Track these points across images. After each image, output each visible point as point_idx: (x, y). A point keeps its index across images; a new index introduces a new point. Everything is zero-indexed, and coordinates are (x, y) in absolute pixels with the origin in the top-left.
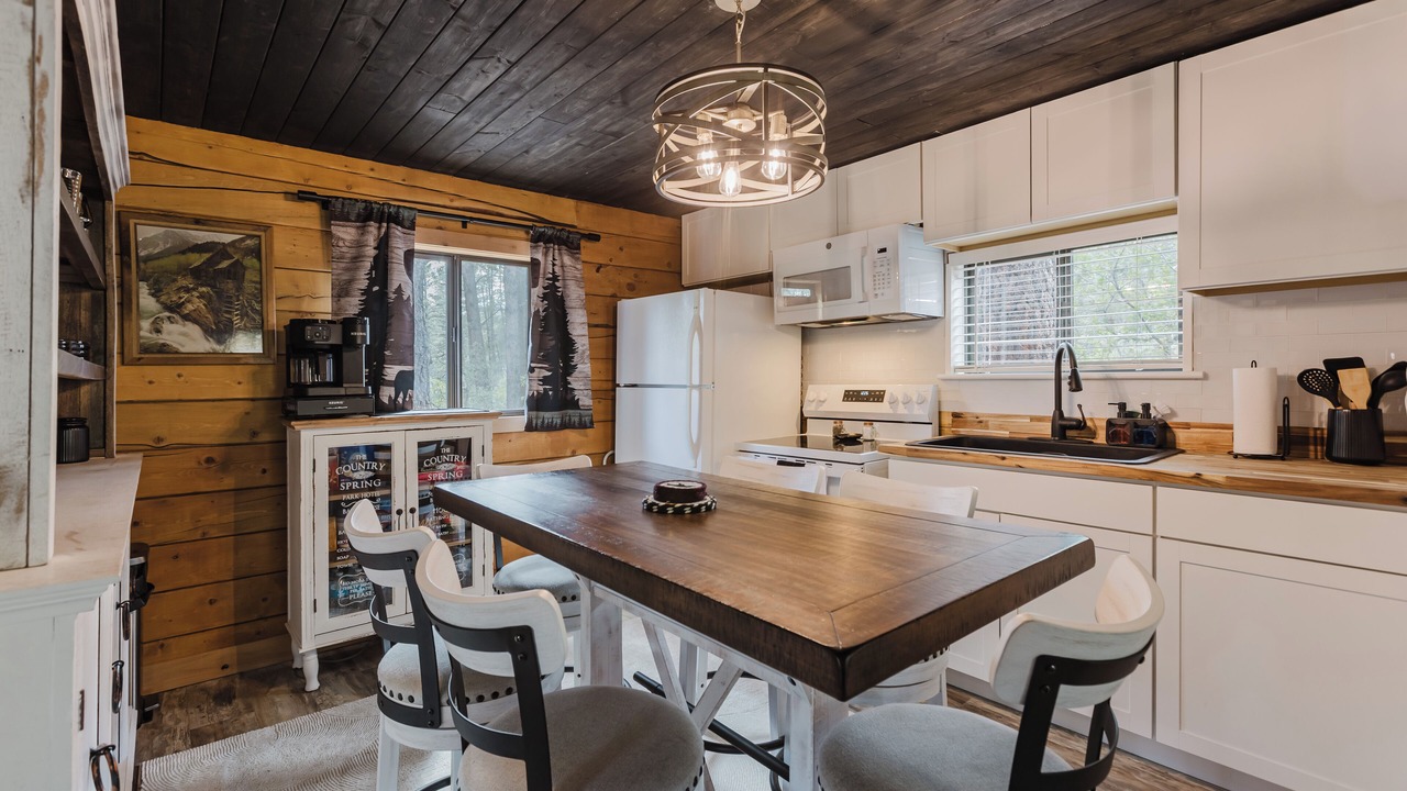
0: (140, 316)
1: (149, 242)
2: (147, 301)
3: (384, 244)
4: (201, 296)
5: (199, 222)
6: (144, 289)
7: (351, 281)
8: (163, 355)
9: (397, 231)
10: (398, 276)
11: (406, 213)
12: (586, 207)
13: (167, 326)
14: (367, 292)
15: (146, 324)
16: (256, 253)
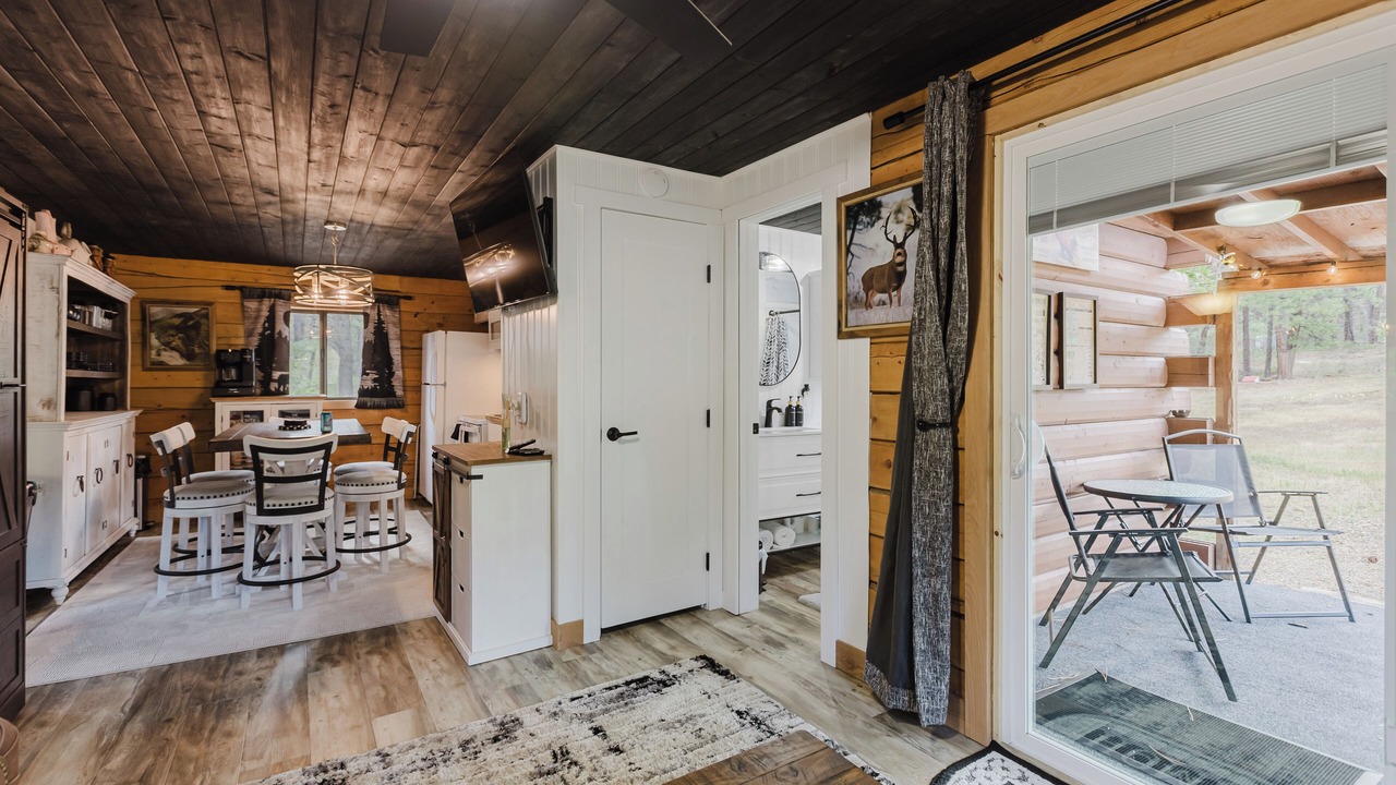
0: (151, 348)
1: (156, 314)
2: (154, 342)
3: (272, 310)
4: (179, 338)
5: (178, 303)
6: (153, 336)
7: (254, 329)
8: (161, 366)
9: (280, 302)
10: (280, 325)
11: (285, 292)
12: (407, 280)
13: (163, 353)
14: (262, 334)
15: (154, 352)
16: (206, 316)
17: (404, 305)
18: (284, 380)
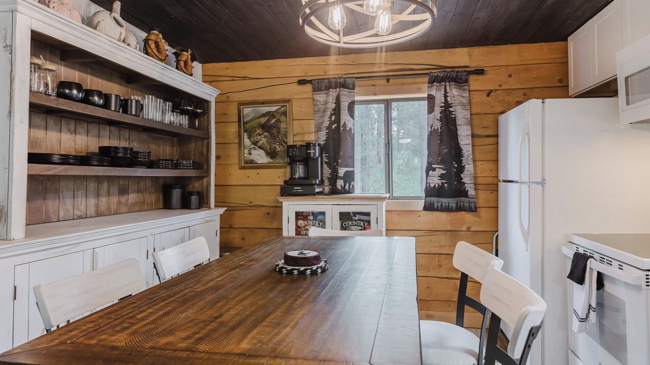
0: (244, 148)
1: (248, 115)
2: (247, 142)
3: (338, 101)
4: (265, 137)
5: (263, 103)
6: (246, 136)
7: (322, 123)
9: (344, 92)
10: (345, 117)
11: (349, 81)
13: (253, 152)
14: (329, 128)
15: (246, 151)
16: (285, 114)
17: (475, 82)
18: (349, 177)
